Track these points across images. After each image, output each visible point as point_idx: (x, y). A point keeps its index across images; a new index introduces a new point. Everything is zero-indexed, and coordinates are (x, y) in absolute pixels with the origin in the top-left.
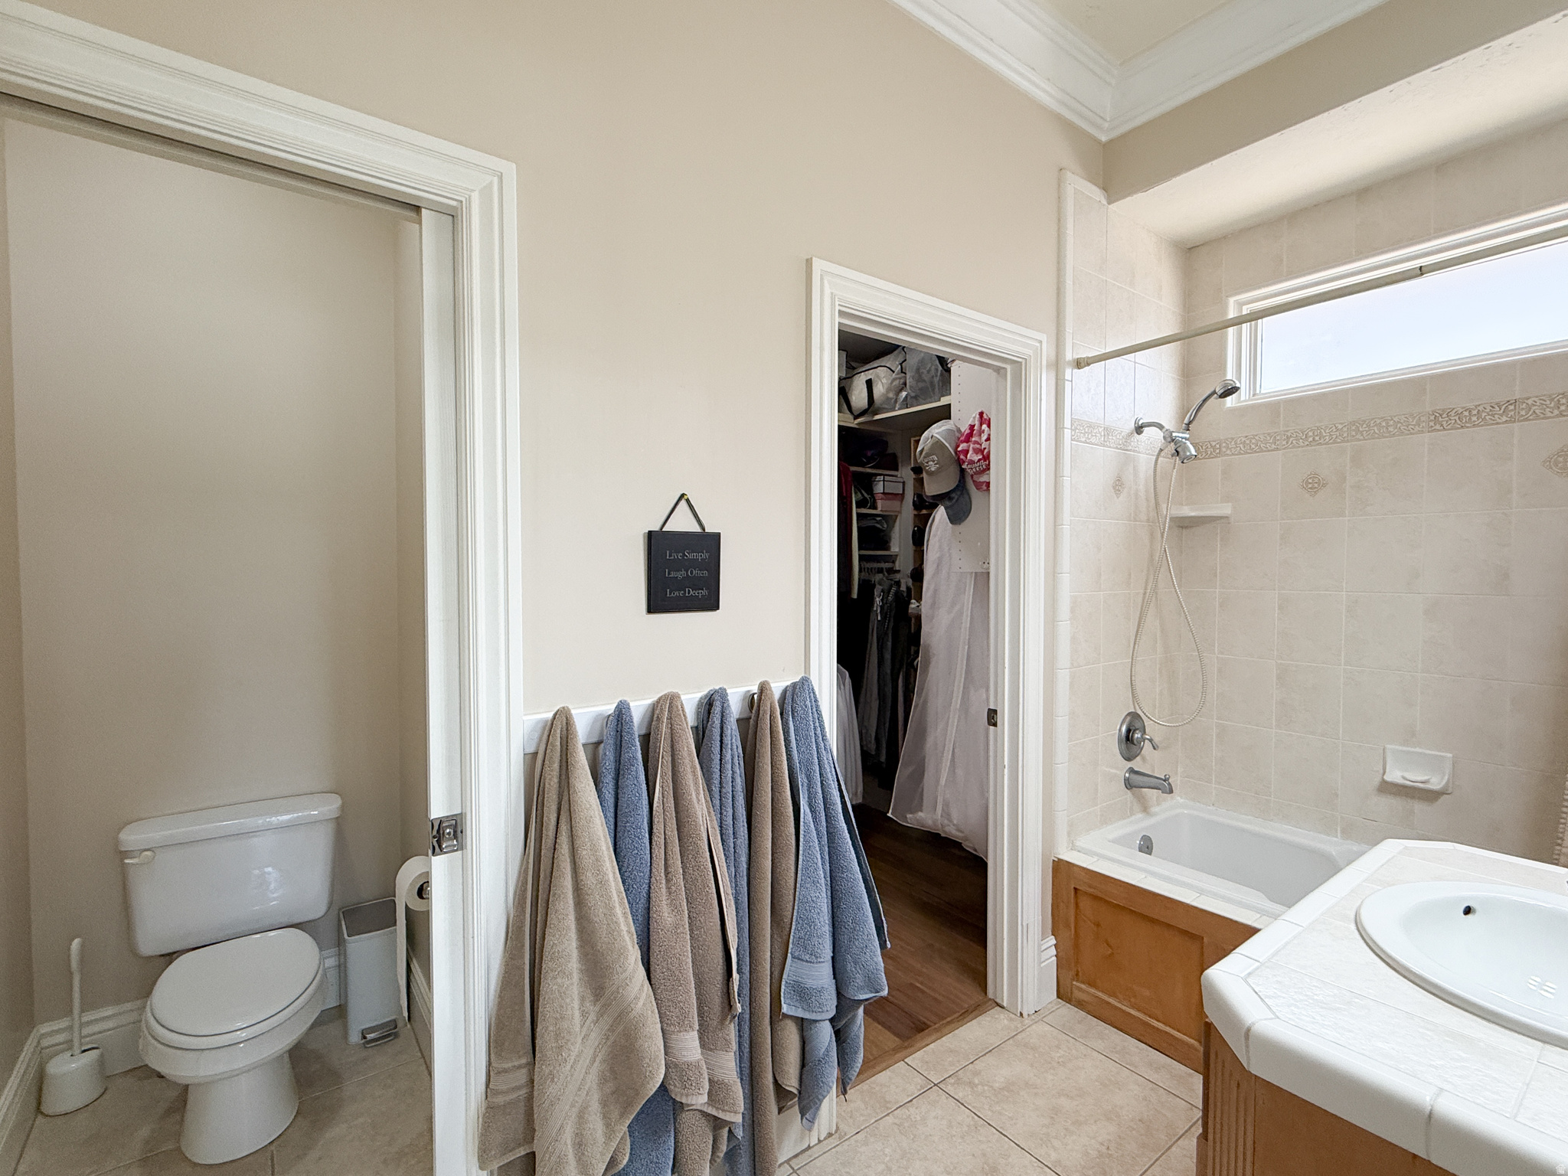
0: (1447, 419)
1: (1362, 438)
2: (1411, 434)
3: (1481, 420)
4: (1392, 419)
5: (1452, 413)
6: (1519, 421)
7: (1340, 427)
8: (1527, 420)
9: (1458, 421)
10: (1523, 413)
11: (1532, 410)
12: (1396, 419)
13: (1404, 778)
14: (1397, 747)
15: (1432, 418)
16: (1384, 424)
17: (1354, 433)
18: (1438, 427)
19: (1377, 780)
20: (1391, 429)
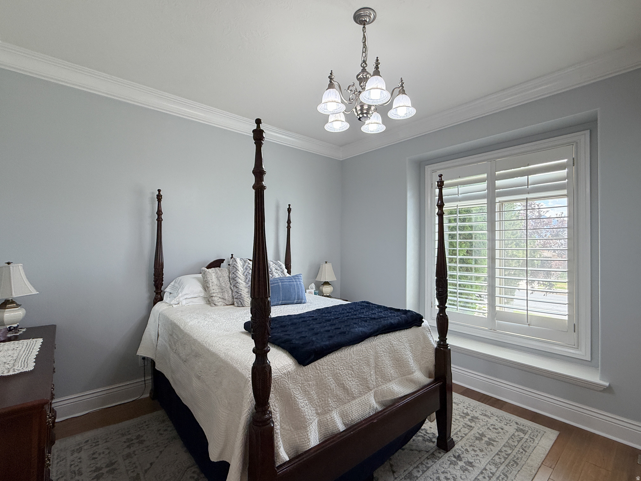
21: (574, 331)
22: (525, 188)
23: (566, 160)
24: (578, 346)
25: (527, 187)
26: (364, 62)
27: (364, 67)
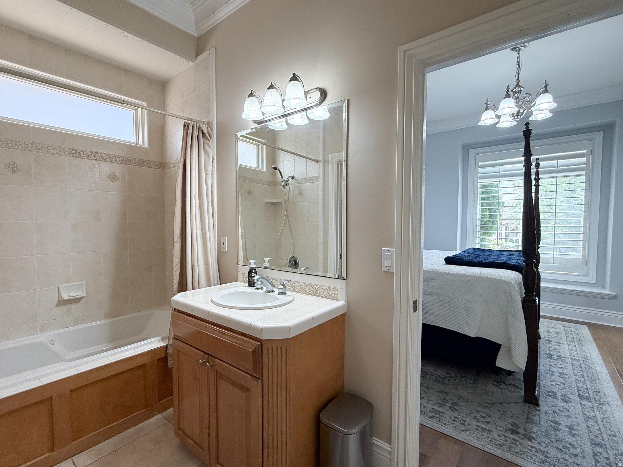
0: (75, 153)
1: (39, 151)
2: (61, 155)
3: (87, 157)
4: (53, 147)
5: (77, 151)
6: (99, 160)
7: (27, 143)
8: (101, 161)
9: (79, 155)
10: (100, 158)
11: (103, 158)
12: (54, 147)
13: (69, 296)
14: (64, 285)
15: (69, 151)
16: (49, 148)
17: (34, 148)
18: (72, 155)
19: (56, 301)
20: (52, 151)
21: (586, 265)
22: (555, 169)
23: (585, 151)
24: (588, 274)
25: (556, 168)
26: (518, 79)
27: (518, 83)
